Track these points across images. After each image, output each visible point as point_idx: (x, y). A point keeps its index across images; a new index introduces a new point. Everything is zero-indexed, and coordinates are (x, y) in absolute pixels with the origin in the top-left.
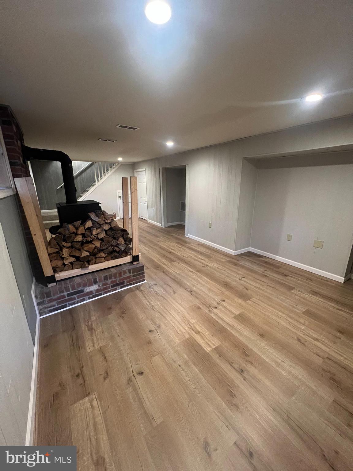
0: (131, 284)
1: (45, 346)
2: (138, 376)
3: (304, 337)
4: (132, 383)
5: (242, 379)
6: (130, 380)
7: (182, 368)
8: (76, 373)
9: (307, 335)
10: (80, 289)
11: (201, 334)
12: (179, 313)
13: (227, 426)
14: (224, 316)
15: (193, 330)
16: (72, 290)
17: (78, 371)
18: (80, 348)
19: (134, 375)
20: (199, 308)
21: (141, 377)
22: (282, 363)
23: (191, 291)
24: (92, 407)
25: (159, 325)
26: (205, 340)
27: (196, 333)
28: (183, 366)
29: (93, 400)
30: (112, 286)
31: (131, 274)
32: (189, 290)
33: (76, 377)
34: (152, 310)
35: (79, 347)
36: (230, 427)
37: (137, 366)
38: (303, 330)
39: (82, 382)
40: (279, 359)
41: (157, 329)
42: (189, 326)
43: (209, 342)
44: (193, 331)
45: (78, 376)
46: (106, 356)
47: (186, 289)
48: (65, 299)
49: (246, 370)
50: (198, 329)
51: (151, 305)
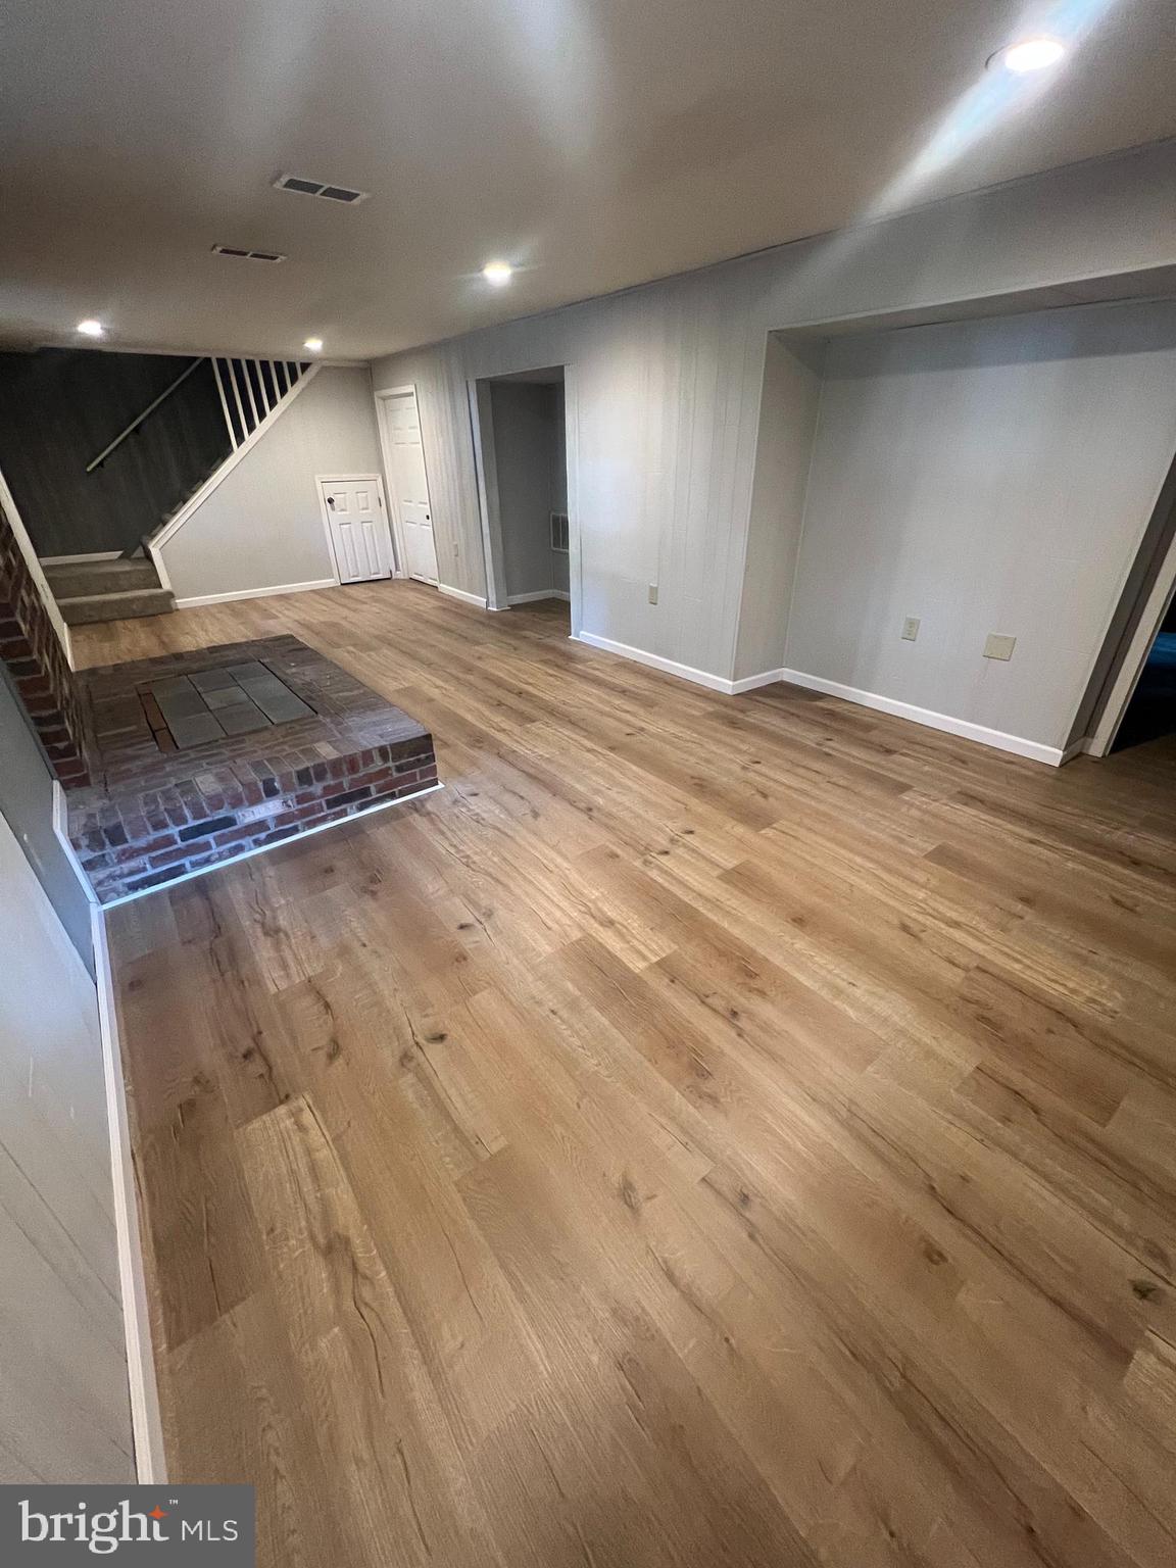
0: (393, 796)
1: (132, 985)
2: (431, 1045)
3: (920, 918)
4: (413, 1064)
5: (733, 1034)
6: (405, 1058)
7: (560, 1018)
8: (242, 1050)
9: (931, 915)
10: (221, 814)
11: (618, 926)
12: (551, 872)
13: (685, 1145)
14: (689, 875)
15: (594, 917)
16: (195, 818)
17: (246, 1043)
18: (246, 984)
19: (417, 1044)
20: (614, 856)
21: (439, 1046)
22: (851, 989)
23: (590, 810)
24: (301, 1128)
25: (490, 910)
26: (628, 942)
27: (601, 924)
28: (564, 1014)
29: (301, 1110)
30: (331, 804)
31: (391, 764)
32: (582, 805)
33: (243, 1060)
34: (466, 868)
35: (243, 982)
36: (691, 1145)
37: (424, 1020)
38: (921, 901)
39: (263, 1070)
40: (843, 980)
41: (483, 920)
42: (583, 909)
43: (642, 948)
44: (592, 921)
45: (247, 1056)
46: (328, 999)
47: (571, 804)
48: (175, 847)
49: (744, 1012)
50: (609, 914)
51: (462, 854)
